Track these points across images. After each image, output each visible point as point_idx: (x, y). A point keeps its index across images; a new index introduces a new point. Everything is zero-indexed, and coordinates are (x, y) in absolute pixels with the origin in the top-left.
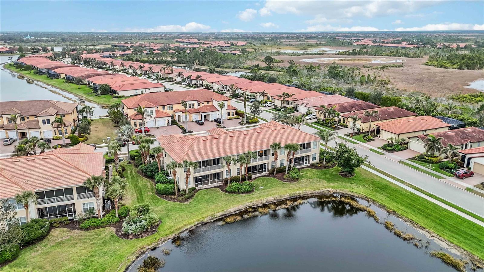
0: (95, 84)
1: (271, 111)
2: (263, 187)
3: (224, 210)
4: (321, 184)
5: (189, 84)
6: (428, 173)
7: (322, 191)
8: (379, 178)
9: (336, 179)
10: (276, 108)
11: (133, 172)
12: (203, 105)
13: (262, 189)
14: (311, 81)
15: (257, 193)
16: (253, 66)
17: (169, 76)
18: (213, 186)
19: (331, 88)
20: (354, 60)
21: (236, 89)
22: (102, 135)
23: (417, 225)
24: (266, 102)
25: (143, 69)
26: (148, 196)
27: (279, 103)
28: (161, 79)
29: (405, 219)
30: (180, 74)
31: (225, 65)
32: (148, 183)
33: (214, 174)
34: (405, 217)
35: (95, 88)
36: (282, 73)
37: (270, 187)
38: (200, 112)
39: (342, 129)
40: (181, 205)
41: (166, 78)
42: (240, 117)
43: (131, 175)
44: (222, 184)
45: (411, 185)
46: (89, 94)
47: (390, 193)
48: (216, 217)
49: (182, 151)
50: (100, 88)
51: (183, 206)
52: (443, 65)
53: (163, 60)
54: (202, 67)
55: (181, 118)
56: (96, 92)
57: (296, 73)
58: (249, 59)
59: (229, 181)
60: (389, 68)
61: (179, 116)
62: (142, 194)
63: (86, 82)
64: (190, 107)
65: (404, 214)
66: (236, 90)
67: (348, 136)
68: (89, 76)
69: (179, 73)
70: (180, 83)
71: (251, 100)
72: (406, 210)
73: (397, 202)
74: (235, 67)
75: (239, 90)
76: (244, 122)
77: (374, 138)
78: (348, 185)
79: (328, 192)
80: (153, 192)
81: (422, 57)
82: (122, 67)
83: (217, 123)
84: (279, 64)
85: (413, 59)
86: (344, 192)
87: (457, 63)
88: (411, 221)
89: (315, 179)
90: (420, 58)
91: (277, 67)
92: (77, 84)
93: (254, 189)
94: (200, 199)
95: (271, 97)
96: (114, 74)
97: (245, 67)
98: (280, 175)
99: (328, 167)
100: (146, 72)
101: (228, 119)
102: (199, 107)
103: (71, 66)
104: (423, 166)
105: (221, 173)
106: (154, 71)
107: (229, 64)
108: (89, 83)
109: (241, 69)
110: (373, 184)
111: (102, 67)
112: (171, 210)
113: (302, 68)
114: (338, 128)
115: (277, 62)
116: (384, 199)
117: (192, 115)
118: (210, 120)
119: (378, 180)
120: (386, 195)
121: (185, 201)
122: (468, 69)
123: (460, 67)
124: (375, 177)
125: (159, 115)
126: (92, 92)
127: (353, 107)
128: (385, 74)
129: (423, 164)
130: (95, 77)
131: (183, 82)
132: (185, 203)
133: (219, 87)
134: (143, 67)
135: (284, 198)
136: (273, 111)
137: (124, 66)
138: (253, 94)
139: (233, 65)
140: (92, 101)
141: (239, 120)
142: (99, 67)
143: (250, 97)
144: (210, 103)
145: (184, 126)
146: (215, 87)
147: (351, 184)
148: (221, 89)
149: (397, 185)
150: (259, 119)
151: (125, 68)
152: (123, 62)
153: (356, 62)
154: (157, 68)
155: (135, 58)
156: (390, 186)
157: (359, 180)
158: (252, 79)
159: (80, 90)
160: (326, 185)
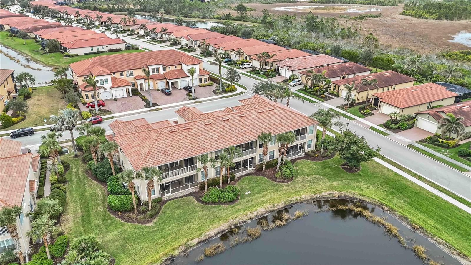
0: (44, 39)
1: (249, 74)
2: (249, 192)
3: (201, 234)
4: (322, 183)
5: (153, 39)
6: (448, 163)
7: (324, 194)
8: (391, 174)
9: (339, 175)
10: (255, 71)
11: (80, 172)
12: (170, 69)
13: (249, 195)
14: (289, 35)
15: (243, 203)
16: (224, 15)
17: (131, 28)
18: (184, 194)
19: (311, 43)
20: (329, 9)
21: (208, 45)
22: (44, 111)
23: (455, 250)
24: (243, 63)
25: (101, 20)
26: (97, 214)
27: (257, 64)
28: (121, 32)
29: (437, 240)
30: (143, 27)
31: (194, 14)
32: (98, 191)
33: (187, 178)
34: (437, 237)
35: (43, 44)
36: (256, 25)
37: (260, 191)
38: (166, 79)
39: (332, 98)
40: (142, 228)
41: (127, 30)
42: (214, 83)
43: (76, 176)
44: (197, 190)
45: (433, 183)
46: (35, 51)
47: (410, 198)
48: (191, 247)
49: (142, 149)
50: (49, 45)
51: (146, 230)
52: (421, 15)
53: (124, 9)
54: (168, 16)
55: (144, 86)
56: (43, 50)
57: (271, 25)
58: (218, 7)
59: (206, 186)
60: (367, 18)
61: (141, 84)
62: (89, 211)
63: (33, 35)
64: (154, 72)
65: (435, 231)
66: (208, 47)
67: (342, 108)
68: (36, 29)
69: (142, 25)
70: (143, 37)
71: (225, 60)
72: (436, 225)
73: (421, 212)
74: (204, 17)
75: (211, 46)
76: (219, 90)
77: (373, 112)
78: (355, 184)
79: (332, 196)
80: (105, 207)
81: (397, 6)
82: (77, 16)
83: (187, 93)
84: (252, 13)
85: (388, 7)
86: (352, 196)
87: (436, 13)
88: (446, 244)
89: (313, 176)
90: (395, 7)
91: (250, 17)
92: (23, 39)
93: (238, 196)
94: (168, 217)
95: (247, 56)
96: (66, 26)
97: (215, 17)
98: (270, 172)
99: (327, 157)
100: (105, 23)
101: (200, 86)
102: (165, 72)
103: (18, 16)
104: (438, 151)
105: (195, 177)
106: (113, 23)
107: (198, 13)
108: (37, 38)
109: (211, 19)
110: (385, 183)
111: (55, 16)
112: (128, 239)
113: (276, 18)
114: (329, 97)
115: (250, 11)
116: (404, 207)
117: (156, 82)
118: (179, 88)
119: (391, 175)
120: (405, 201)
121: (148, 222)
122: (447, 19)
123: (438, 17)
124: (386, 171)
125: (116, 84)
126: (40, 49)
127: (343, 71)
128: (363, 25)
129: (437, 148)
130: (43, 30)
131: (147, 36)
132: (148, 225)
133: (187, 42)
134: (101, 17)
135: (278, 207)
136: (252, 75)
137: (80, 15)
138: (227, 52)
139: (202, 14)
140: (39, 61)
141: (213, 88)
142: (51, 17)
143: (224, 56)
144: (178, 67)
145: (147, 97)
146: (184, 42)
147: (359, 182)
148: (190, 45)
149: (416, 184)
150: (236, 86)
151: (80, 17)
152: (78, 10)
153: (331, 11)
154: (116, 18)
155: (93, 6)
156: (408, 186)
157: (367, 176)
158: (224, 32)
159: (26, 46)
160: (328, 184)
